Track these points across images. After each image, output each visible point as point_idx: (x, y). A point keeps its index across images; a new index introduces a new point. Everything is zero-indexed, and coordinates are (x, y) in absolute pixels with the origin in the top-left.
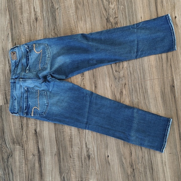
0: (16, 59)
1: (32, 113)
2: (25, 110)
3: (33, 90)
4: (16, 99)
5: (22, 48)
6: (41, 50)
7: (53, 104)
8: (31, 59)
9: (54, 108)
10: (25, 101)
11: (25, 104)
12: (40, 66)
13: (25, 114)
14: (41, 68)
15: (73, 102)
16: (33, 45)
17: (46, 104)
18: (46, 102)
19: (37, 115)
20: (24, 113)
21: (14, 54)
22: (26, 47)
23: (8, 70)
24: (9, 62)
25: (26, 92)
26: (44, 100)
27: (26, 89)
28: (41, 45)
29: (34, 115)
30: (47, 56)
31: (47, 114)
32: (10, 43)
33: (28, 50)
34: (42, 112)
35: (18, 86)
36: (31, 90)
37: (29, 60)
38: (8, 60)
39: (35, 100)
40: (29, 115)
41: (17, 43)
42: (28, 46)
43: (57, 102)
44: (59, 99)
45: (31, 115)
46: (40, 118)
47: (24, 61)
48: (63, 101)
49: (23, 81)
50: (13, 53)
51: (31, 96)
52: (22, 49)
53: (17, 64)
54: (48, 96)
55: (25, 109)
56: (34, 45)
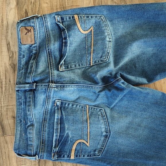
0: (33, 42)
1: (73, 153)
2: (55, 147)
3: (75, 106)
4: (32, 125)
5: (48, 20)
6: (92, 28)
7: (119, 133)
8: (71, 44)
9: (121, 141)
10: (57, 129)
11: (57, 136)
12: (92, 59)
13: (56, 156)
14: (95, 62)
15: (162, 127)
16: (73, 17)
17: (104, 134)
18: (103, 130)
19: (84, 156)
20: (53, 154)
21: (29, 31)
22: (58, 18)
23: (7, 65)
24: (9, 49)
25: (58, 109)
26: (100, 126)
27: (59, 103)
28: (92, 17)
29: (77, 156)
30: (108, 39)
31: (104, 152)
32: (13, 10)
33: (61, 25)
34: (94, 149)
35: (41, 97)
36: (70, 105)
37: (66, 46)
38: (8, 44)
39: (80, 126)
40: (66, 156)
41: (30, 11)
42: (62, 19)
43: (128, 128)
44: (131, 123)
45: (69, 156)
46: (88, 161)
47: (54, 46)
48: (139, 125)
49: (57, 87)
50: (26, 29)
51: (71, 117)
52: (49, 24)
53: (34, 52)
54: (109, 116)
55: (56, 144)
56: (76, 17)
